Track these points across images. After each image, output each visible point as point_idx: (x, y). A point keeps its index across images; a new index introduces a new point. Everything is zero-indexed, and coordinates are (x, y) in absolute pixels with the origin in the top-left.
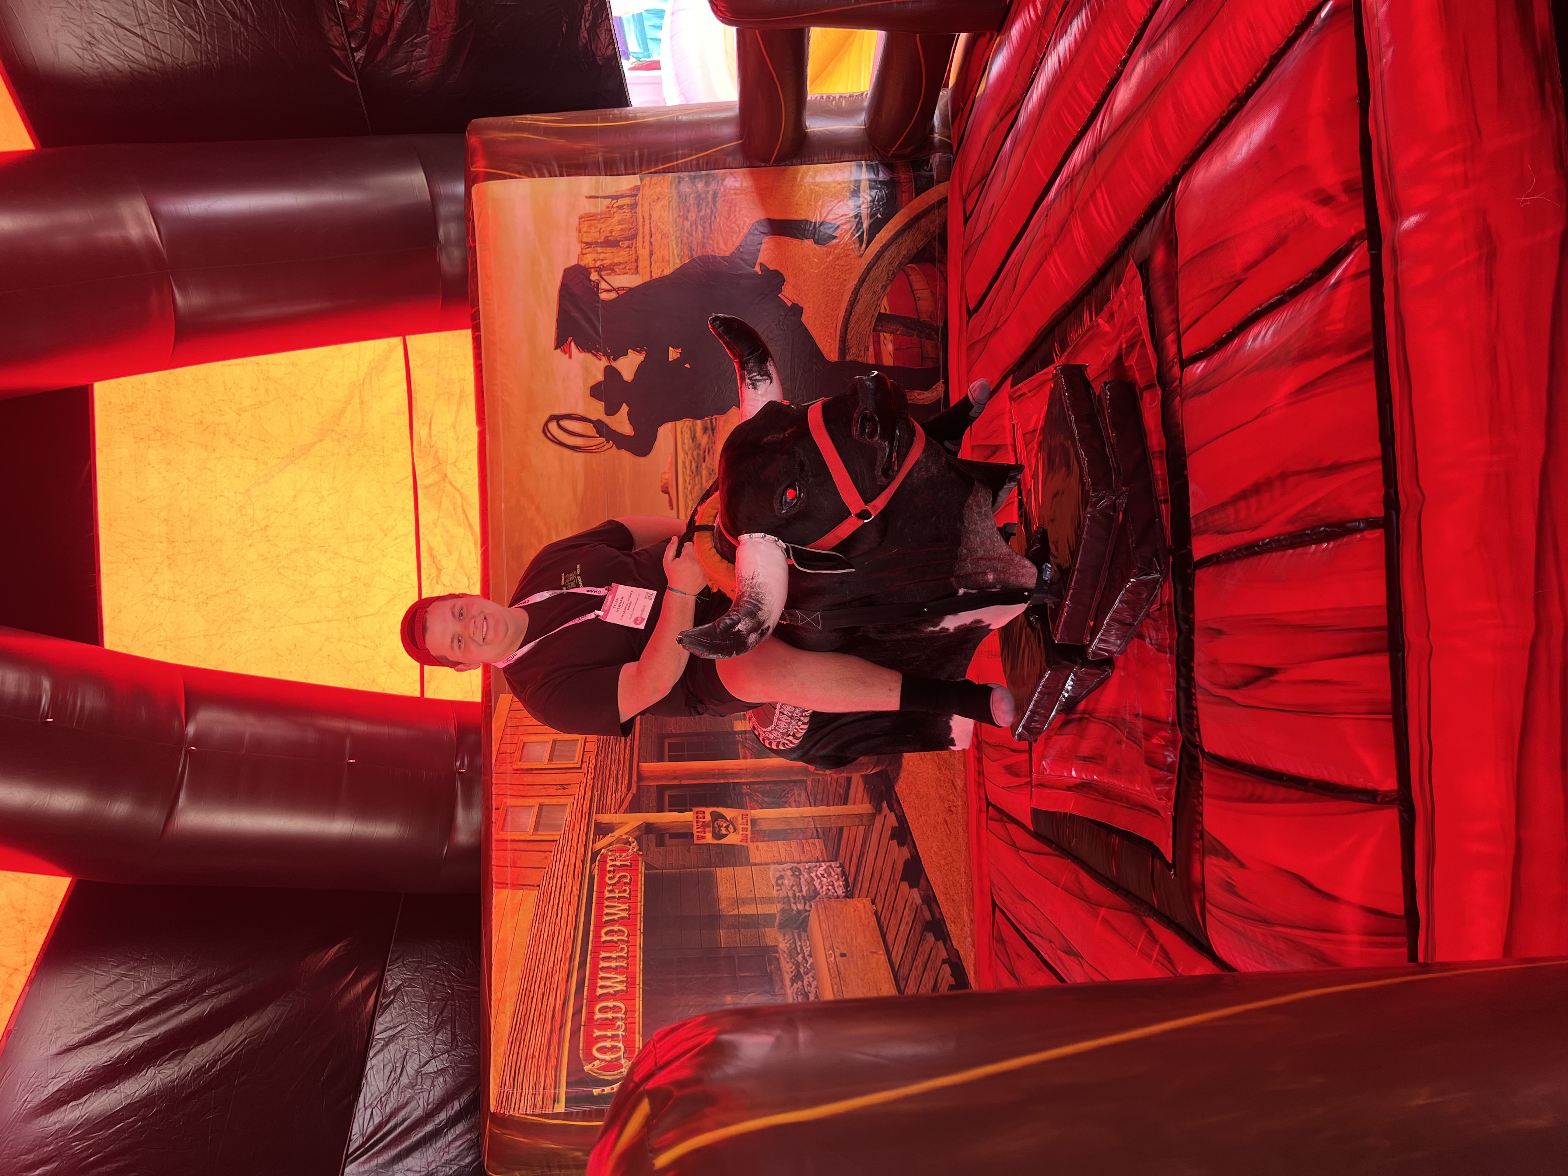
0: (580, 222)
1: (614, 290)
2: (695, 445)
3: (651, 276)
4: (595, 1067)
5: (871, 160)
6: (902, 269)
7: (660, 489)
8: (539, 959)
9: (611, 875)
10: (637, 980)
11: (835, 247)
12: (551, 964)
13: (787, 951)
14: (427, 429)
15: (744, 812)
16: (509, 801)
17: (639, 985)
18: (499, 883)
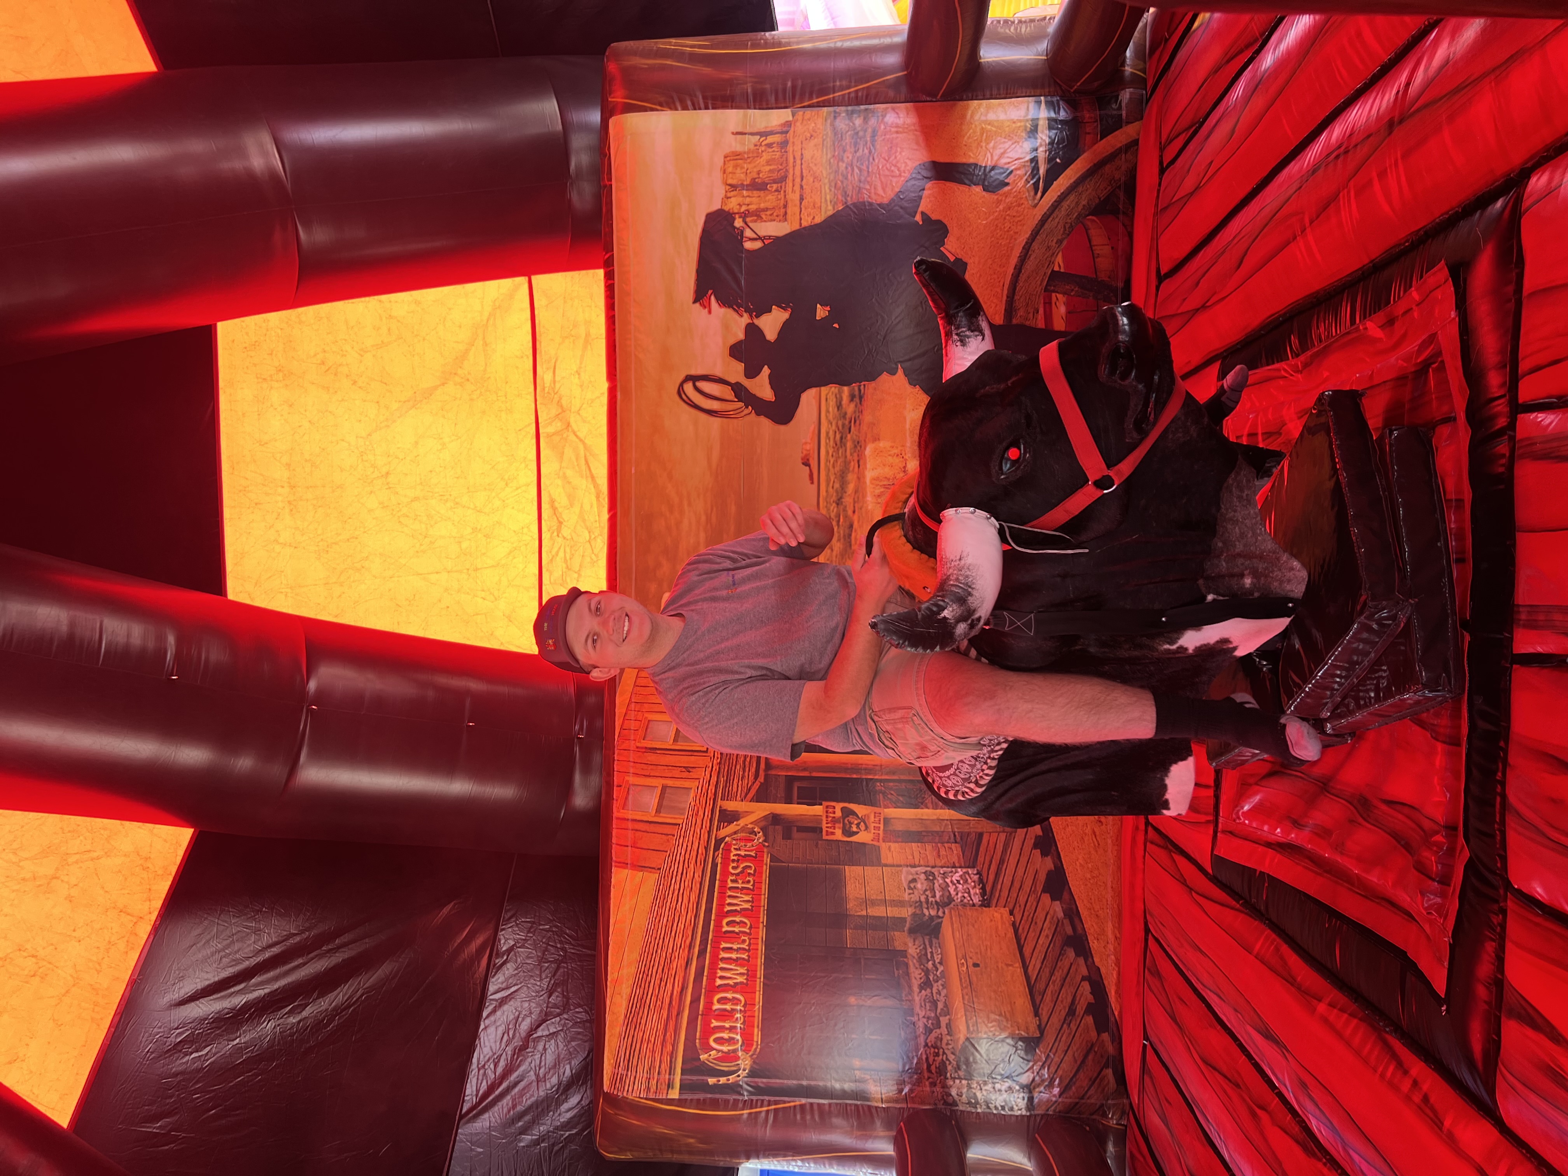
0: (725, 161)
1: (759, 238)
2: (840, 414)
3: (801, 225)
4: (712, 1057)
5: (1052, 96)
6: (1081, 222)
7: (800, 461)
8: (658, 944)
9: (735, 864)
10: (758, 973)
11: (1006, 195)
12: (670, 950)
13: (916, 957)
14: (551, 374)
15: (877, 810)
16: (631, 779)
17: (760, 978)
18: (619, 863)
